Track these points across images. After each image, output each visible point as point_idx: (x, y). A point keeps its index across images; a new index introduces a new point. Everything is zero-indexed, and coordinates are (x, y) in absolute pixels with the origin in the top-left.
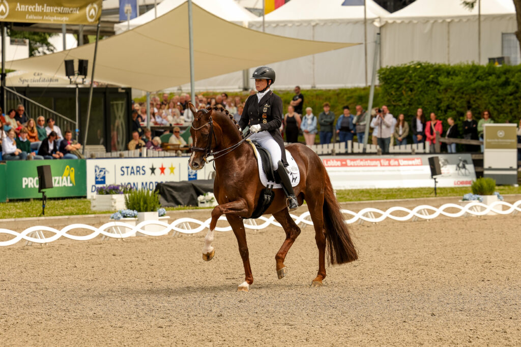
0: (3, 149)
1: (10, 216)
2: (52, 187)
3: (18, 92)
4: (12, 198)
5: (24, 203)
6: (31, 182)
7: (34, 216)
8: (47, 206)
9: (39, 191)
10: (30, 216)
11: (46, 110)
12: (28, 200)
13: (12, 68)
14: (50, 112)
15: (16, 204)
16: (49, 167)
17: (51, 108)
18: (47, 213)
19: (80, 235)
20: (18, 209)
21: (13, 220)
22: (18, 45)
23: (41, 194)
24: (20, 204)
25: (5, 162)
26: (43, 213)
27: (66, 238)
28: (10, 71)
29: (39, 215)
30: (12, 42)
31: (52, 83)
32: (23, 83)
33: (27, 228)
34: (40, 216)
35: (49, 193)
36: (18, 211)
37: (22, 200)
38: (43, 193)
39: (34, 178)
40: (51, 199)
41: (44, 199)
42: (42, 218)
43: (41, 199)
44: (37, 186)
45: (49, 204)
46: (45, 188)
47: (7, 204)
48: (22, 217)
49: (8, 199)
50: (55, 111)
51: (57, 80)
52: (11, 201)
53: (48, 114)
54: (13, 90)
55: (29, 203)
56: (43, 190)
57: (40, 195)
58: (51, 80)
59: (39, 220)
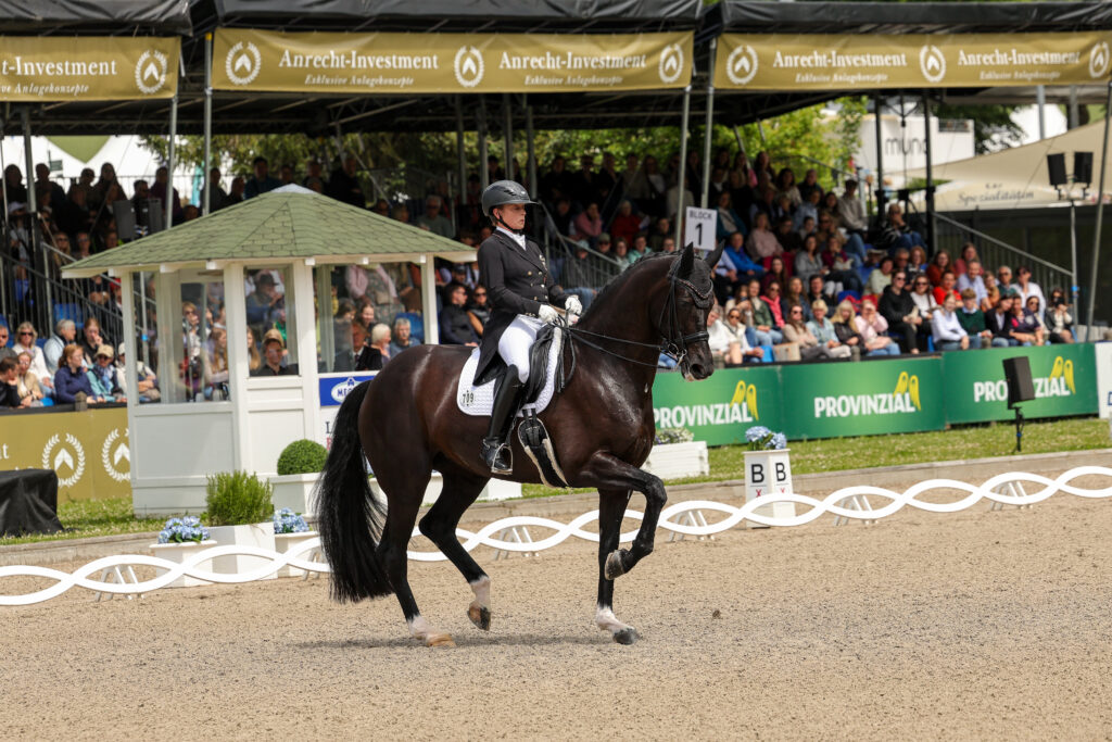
0: (934, 331)
1: (956, 455)
2: (1033, 398)
3: (958, 221)
4: (954, 422)
5: (980, 429)
6: (991, 390)
7: (1000, 455)
8: (1025, 435)
9: (1010, 407)
10: (993, 455)
11: (1013, 253)
12: (986, 424)
13: (945, 177)
14: (1021, 256)
15: (966, 432)
16: (1025, 360)
17: (1021, 249)
18: (1025, 448)
19: (1093, 488)
20: (970, 441)
21: (962, 462)
22: (955, 131)
23: (1013, 412)
24: (972, 432)
25: (940, 355)
26: (1019, 448)
27: (1066, 494)
28: (941, 182)
29: (1010, 451)
30: (942, 127)
31: (1022, 200)
32: (966, 204)
33: (989, 478)
34: (1013, 453)
35: (1027, 409)
36: (970, 445)
37: (975, 425)
38: (1017, 409)
39: (995, 382)
40: (1031, 421)
41: (1019, 421)
42: (1018, 457)
43: (1011, 422)
44: (1005, 397)
45: (1029, 430)
46: (1020, 400)
47: (947, 433)
48: (978, 457)
49: (948, 423)
50: (1030, 252)
51: (1031, 195)
52: (954, 427)
53: (1017, 260)
54: (950, 217)
55: (987, 431)
56: (1017, 405)
57: (1011, 415)
58: (1019, 196)
59: (1011, 462)
